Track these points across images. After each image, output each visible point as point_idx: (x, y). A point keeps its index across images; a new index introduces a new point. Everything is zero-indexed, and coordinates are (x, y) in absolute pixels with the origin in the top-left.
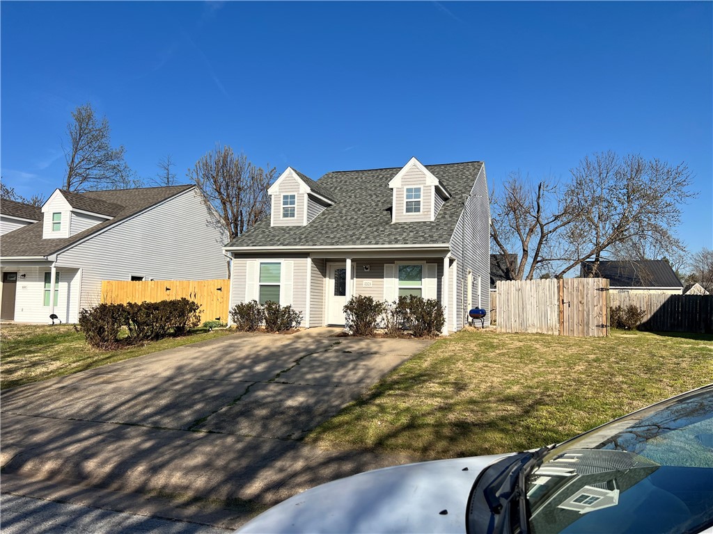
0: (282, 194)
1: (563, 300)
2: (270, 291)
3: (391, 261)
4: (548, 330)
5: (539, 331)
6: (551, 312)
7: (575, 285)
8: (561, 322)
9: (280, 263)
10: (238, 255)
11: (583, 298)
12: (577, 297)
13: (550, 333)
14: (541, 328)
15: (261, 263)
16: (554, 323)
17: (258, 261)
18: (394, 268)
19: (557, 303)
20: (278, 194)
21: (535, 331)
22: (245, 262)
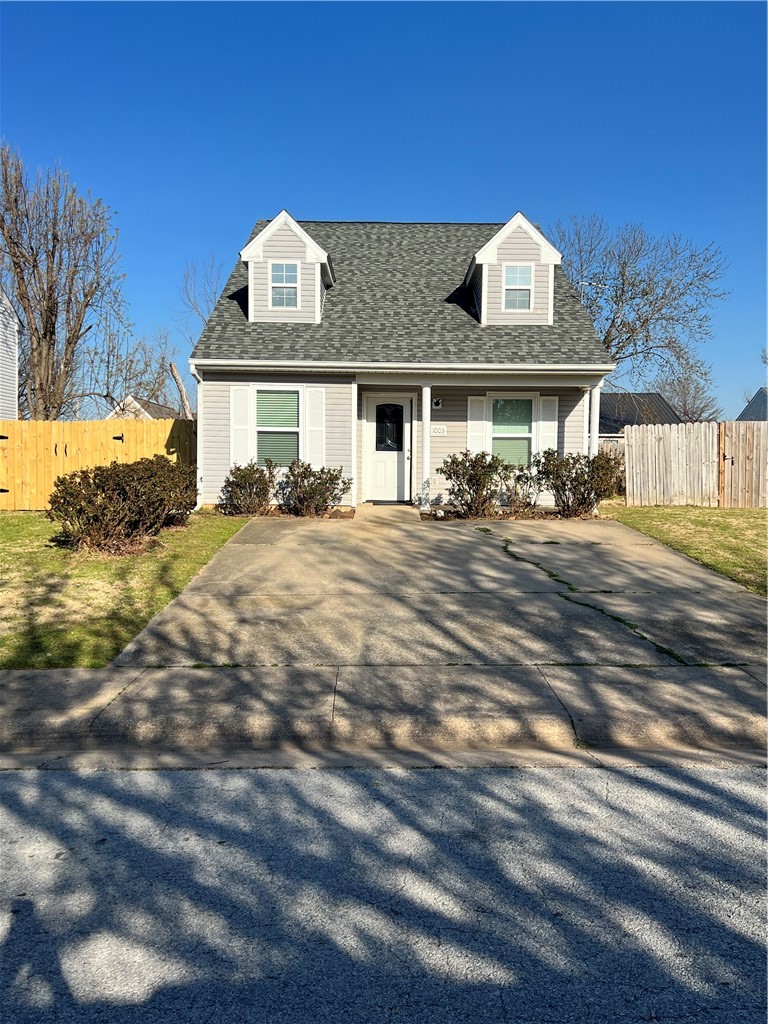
0: (271, 262)
1: (725, 456)
2: (279, 442)
3: (480, 392)
4: (703, 499)
5: (690, 502)
6: (708, 472)
7: (742, 432)
8: (720, 488)
9: (297, 392)
10: (210, 374)
11: (752, 451)
12: (744, 450)
13: (706, 504)
14: (693, 497)
15: (259, 392)
16: (712, 490)
17: (252, 388)
18: (486, 403)
19: (716, 460)
20: (261, 260)
21: (683, 503)
22: (226, 388)
